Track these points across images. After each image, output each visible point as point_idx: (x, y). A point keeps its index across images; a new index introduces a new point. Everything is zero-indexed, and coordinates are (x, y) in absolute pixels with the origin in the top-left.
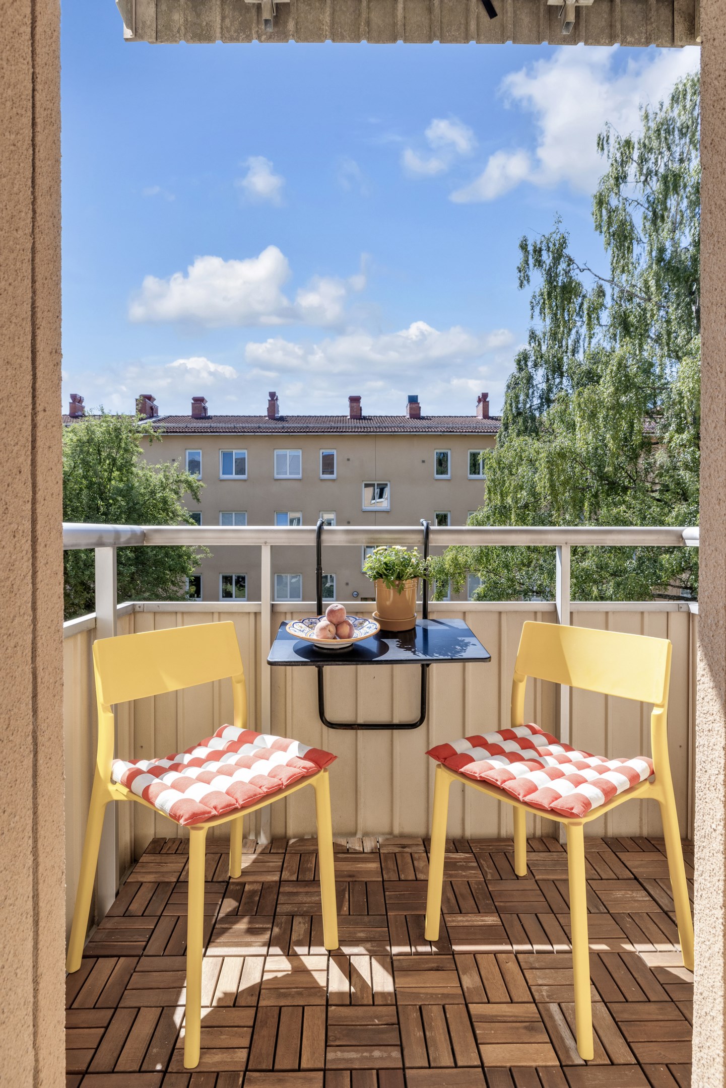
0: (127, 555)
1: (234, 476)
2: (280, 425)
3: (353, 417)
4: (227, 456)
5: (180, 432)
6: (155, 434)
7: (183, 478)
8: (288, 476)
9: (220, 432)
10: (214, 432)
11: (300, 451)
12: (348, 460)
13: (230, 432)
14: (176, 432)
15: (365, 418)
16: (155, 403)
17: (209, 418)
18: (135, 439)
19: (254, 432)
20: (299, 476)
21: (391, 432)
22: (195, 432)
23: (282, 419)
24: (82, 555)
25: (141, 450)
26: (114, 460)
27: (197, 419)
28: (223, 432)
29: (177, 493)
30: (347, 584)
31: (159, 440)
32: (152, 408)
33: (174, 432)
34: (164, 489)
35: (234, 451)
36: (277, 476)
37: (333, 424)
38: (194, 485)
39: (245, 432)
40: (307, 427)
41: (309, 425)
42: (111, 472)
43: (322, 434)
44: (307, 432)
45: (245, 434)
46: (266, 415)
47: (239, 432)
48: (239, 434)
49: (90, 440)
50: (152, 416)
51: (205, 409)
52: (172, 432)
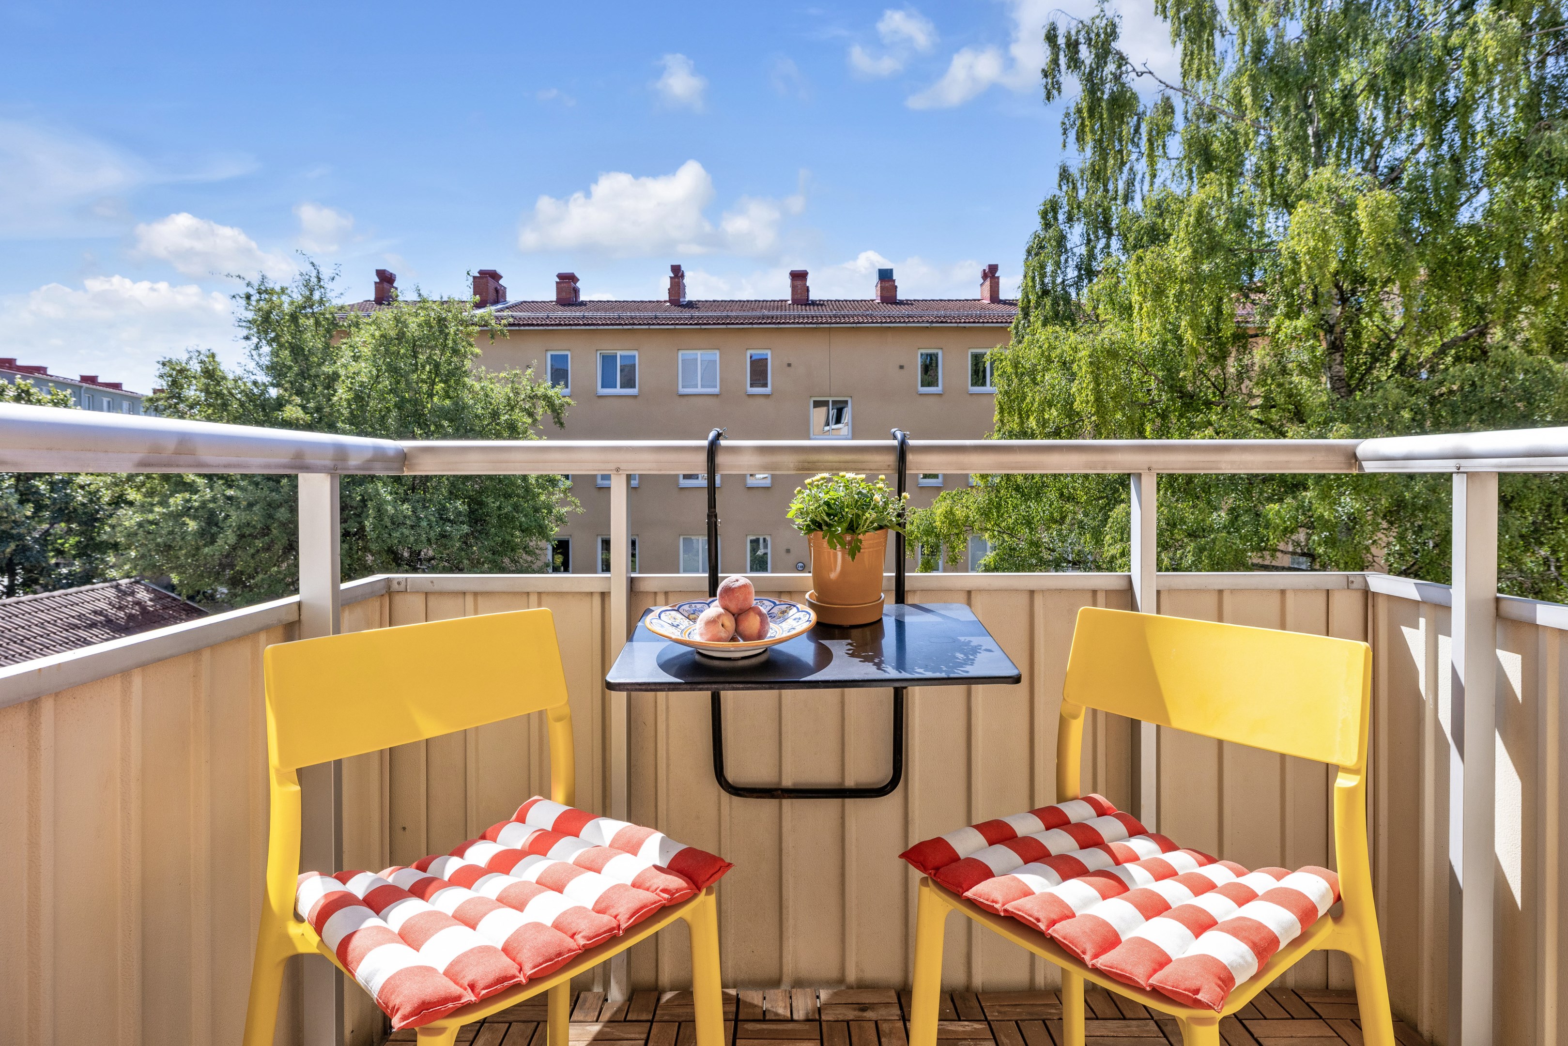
0: (456, 508)
1: (618, 391)
2: (687, 313)
3: (795, 301)
4: (608, 361)
5: (538, 325)
6: (499, 327)
7: (540, 391)
8: (700, 390)
9: (598, 324)
10: (589, 325)
11: (717, 352)
12: (789, 365)
13: (612, 324)
14: (533, 325)
15: (814, 303)
16: (501, 282)
17: (583, 304)
18: (469, 335)
19: (649, 324)
20: (716, 390)
21: (853, 323)
22: (561, 325)
23: (691, 305)
24: (389, 508)
25: (477, 350)
26: (437, 366)
27: (564, 305)
28: (603, 324)
29: (531, 414)
30: (788, 551)
31: (504, 335)
32: (497, 291)
33: (529, 325)
34: (512, 409)
35: (619, 353)
36: (682, 391)
37: (766, 313)
38: (557, 402)
39: (634, 324)
40: (728, 317)
41: (730, 314)
42: (433, 383)
43: (750, 326)
44: (728, 324)
45: (635, 327)
46: (667, 299)
47: (626, 324)
48: (625, 327)
49: (401, 336)
50: (496, 302)
51: (576, 291)
52: (524, 325)
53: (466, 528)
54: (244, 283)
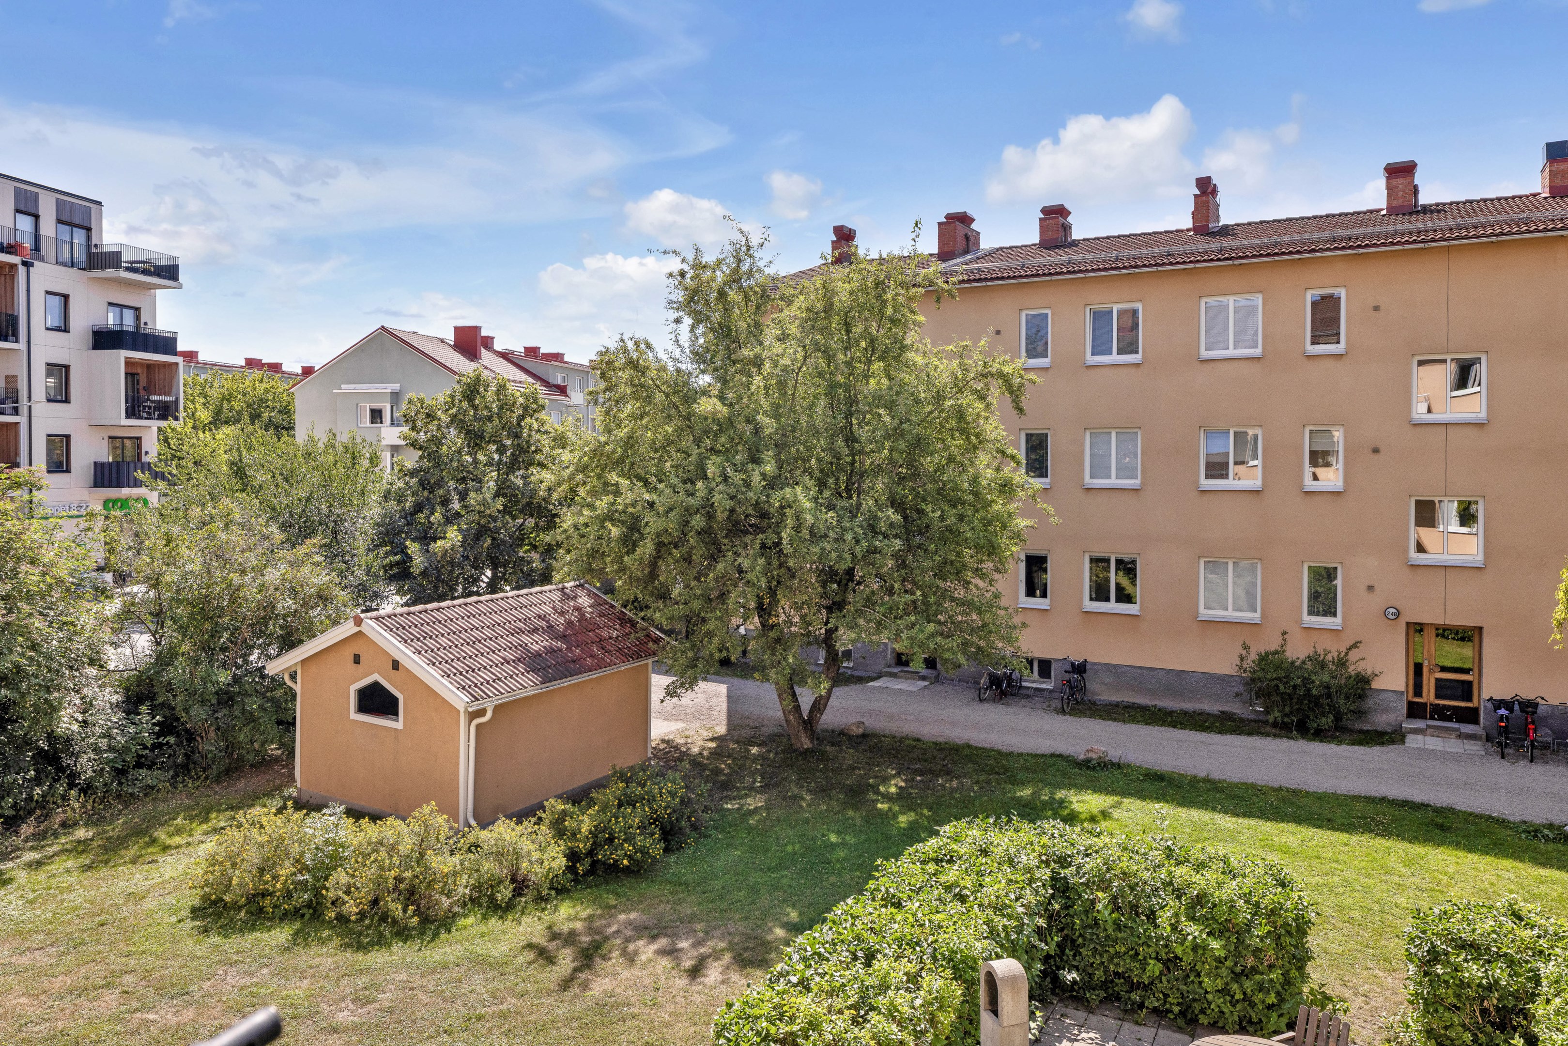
0: (888, 517)
1: (1115, 358)
2: (1214, 244)
3: (1393, 210)
4: (1101, 318)
5: (1009, 278)
6: (945, 286)
7: (994, 367)
8: (1231, 352)
9: (1087, 271)
10: (1074, 272)
11: (1260, 297)
12: (1377, 308)
13: (1106, 269)
14: (1003, 278)
15: (1426, 210)
16: (974, 226)
17: (1075, 244)
18: (911, 299)
19: (1156, 265)
20: (1257, 351)
21: (1492, 235)
22: (1038, 275)
23: (1226, 231)
24: (808, 517)
25: (921, 318)
26: (872, 341)
27: (1048, 249)
28: (1093, 270)
29: (982, 397)
30: (1371, 589)
31: (954, 297)
32: (967, 238)
33: (997, 279)
34: (960, 391)
35: (1116, 308)
36: (1205, 354)
37: (1340, 232)
38: (1016, 381)
39: (1137, 267)
40: (1276, 244)
41: (1282, 239)
42: (869, 362)
43: (1311, 255)
44: (1276, 254)
45: (1138, 270)
46: (1191, 226)
47: (1125, 268)
48: (1124, 272)
49: (829, 309)
50: (966, 252)
51: (1066, 229)
52: (992, 279)
53: (897, 544)
54: (679, 259)
